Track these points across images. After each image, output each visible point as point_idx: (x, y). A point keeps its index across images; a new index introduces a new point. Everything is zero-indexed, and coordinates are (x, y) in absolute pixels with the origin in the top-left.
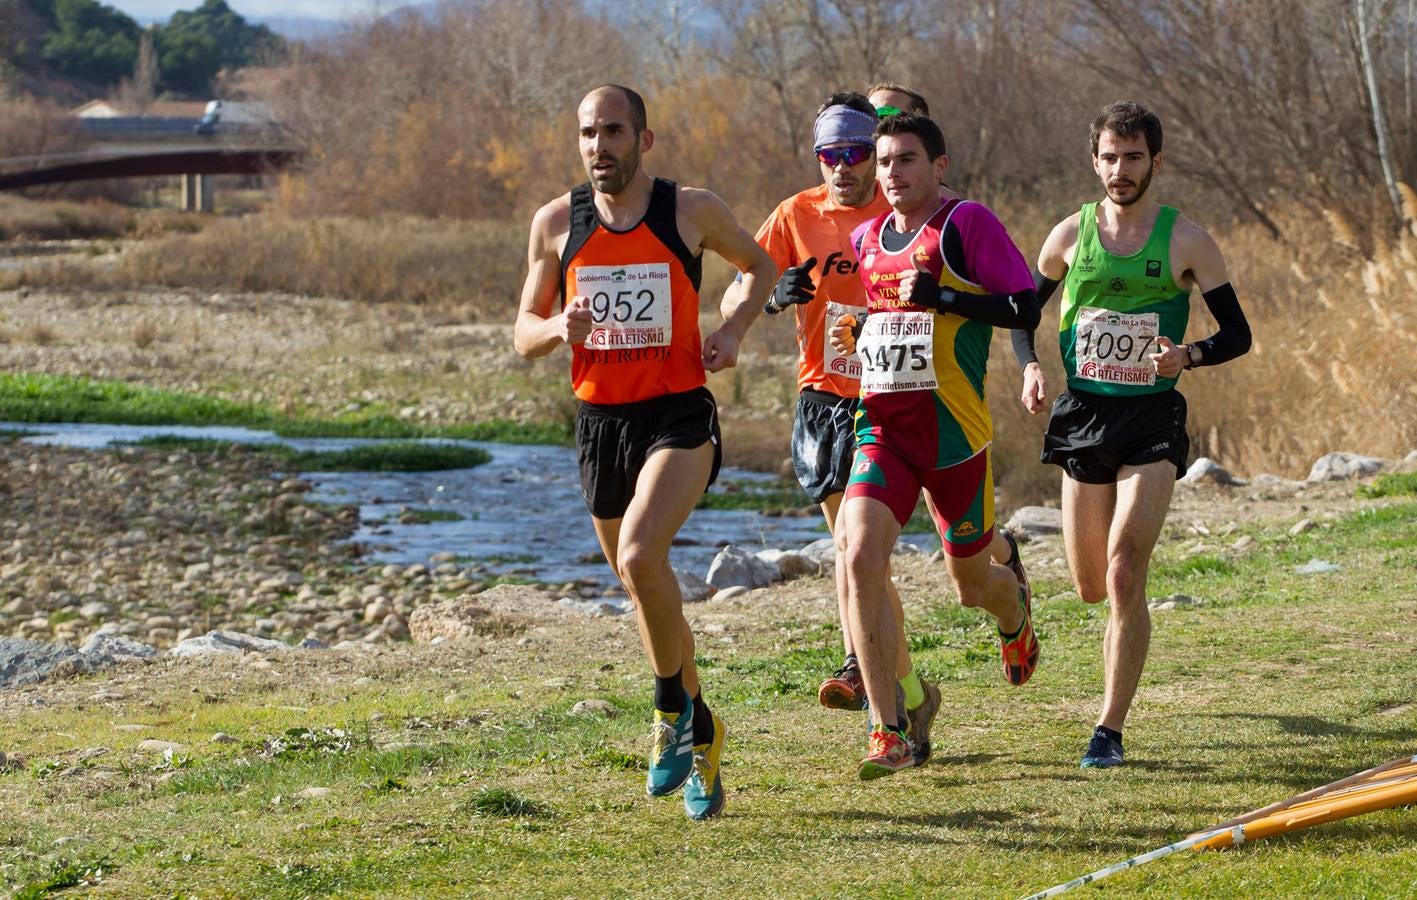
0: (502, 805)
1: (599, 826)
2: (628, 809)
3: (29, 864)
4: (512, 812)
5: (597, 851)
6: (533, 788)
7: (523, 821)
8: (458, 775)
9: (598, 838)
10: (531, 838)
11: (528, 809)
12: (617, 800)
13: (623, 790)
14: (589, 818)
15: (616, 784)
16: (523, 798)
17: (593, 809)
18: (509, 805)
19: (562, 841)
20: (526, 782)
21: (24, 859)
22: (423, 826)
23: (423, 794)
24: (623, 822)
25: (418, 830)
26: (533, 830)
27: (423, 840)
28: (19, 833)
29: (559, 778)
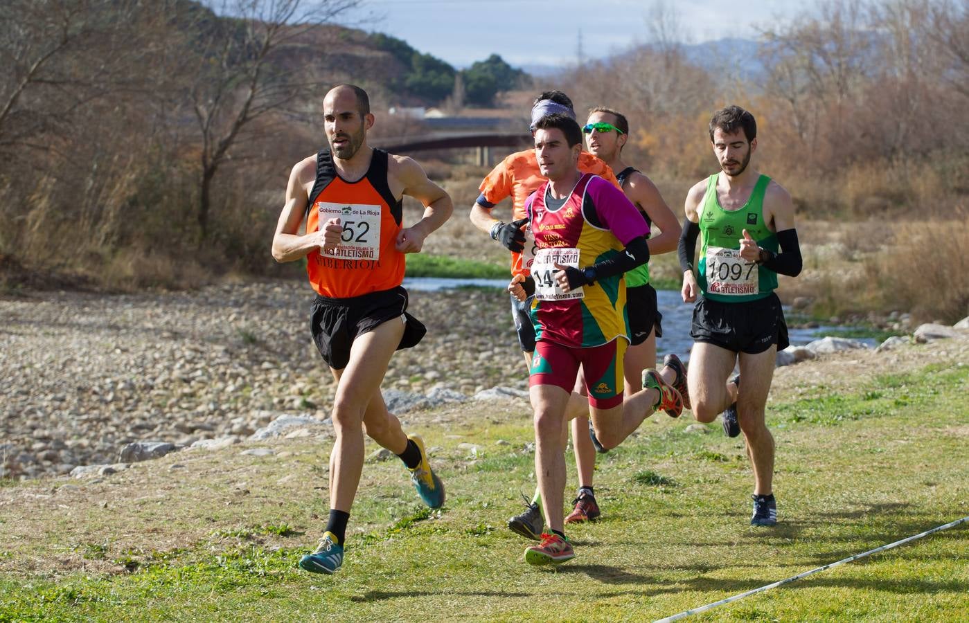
0: (650, 479)
1: (702, 491)
2: (717, 482)
3: (403, 508)
4: (655, 483)
5: (701, 504)
6: (666, 470)
7: (661, 488)
8: (626, 464)
9: (701, 497)
10: (665, 497)
11: (663, 482)
12: (711, 477)
13: (714, 472)
14: (696, 487)
15: (710, 469)
16: (661, 476)
17: (698, 482)
18: (654, 479)
19: (682, 498)
20: (662, 467)
21: (400, 505)
22: (609, 490)
23: (608, 473)
24: (714, 489)
25: (606, 492)
26: (666, 492)
27: (609, 497)
28: (397, 491)
29: (680, 466)
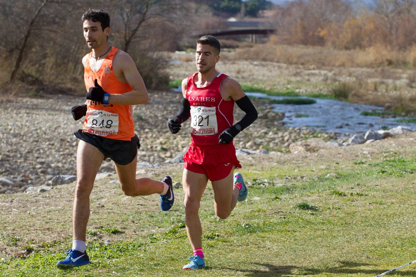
0: (305, 207)
1: (331, 214)
2: (339, 209)
4: (307, 209)
5: (329, 222)
6: (313, 201)
7: (310, 212)
8: (294, 196)
9: (330, 218)
10: (312, 217)
11: (312, 208)
12: (336, 206)
13: (338, 202)
14: (328, 211)
15: (336, 201)
16: (311, 204)
17: (329, 208)
18: (306, 207)
19: (320, 218)
20: (311, 200)
22: (283, 212)
23: (285, 201)
24: (337, 213)
25: (281, 213)
26: (312, 214)
27: (282, 217)
29: (321, 198)
